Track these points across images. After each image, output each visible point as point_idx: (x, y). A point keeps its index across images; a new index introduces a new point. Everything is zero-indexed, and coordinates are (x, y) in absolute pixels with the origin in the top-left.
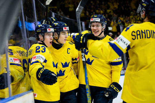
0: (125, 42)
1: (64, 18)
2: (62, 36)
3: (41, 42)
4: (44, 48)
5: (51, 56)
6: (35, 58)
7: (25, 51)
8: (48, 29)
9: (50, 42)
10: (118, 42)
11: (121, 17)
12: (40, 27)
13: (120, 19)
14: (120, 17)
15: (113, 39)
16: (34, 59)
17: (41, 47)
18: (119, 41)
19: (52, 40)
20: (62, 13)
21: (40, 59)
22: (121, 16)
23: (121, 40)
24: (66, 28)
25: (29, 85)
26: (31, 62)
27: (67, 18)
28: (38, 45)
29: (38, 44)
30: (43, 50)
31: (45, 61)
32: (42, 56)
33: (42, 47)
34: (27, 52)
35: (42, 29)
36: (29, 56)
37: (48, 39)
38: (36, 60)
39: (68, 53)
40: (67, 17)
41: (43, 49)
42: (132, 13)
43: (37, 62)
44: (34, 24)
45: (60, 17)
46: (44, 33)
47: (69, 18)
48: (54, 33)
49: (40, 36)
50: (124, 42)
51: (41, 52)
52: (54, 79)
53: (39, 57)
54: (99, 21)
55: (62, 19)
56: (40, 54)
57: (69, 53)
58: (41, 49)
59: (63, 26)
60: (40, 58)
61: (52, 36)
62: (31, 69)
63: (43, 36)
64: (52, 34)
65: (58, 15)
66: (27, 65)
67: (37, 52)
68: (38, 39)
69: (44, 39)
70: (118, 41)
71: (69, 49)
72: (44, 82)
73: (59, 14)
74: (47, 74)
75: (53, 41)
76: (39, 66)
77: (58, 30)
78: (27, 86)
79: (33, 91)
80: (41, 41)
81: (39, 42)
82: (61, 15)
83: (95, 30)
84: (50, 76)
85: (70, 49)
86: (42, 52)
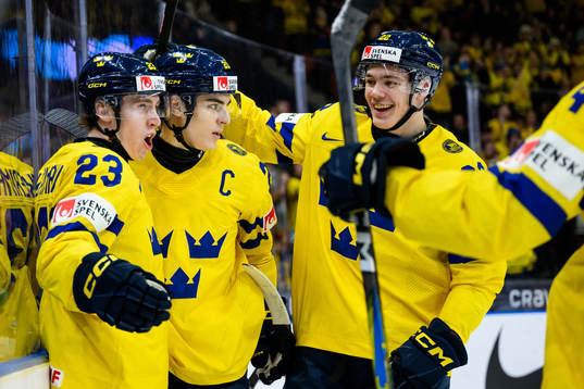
0: (572, 167)
1: (212, 33)
2: (205, 114)
3: (106, 138)
4: (113, 164)
5: (143, 203)
6: (69, 205)
7: (26, 171)
8: (138, 79)
9: (147, 140)
10: (542, 166)
11: (475, 47)
12: (101, 64)
13: (467, 53)
14: (470, 44)
15: (461, 144)
16: (65, 212)
17: (100, 161)
18: (545, 161)
19: (153, 131)
20: (205, 8)
21: (91, 213)
22: (476, 40)
23: (556, 155)
24: (225, 81)
25: (33, 329)
26: (52, 225)
27: (227, 34)
28: (87, 148)
29: (91, 144)
30: (111, 176)
31: (116, 226)
32: (104, 203)
33: (107, 159)
34: (34, 177)
35: (115, 78)
36: (44, 196)
37: (139, 122)
38: (72, 220)
39: (225, 191)
40: (228, 30)
41: (111, 169)
42: (526, 29)
43: (78, 227)
44: (75, 49)
45: (194, 25)
46: (120, 94)
47: (238, 33)
48: (167, 98)
49: (101, 109)
50: (569, 163)
51: (99, 181)
52: (158, 306)
53: (87, 206)
54: (396, 58)
55: (201, 34)
56: (96, 194)
57: (229, 193)
58: (102, 168)
59: (210, 70)
60: (93, 209)
61: (154, 111)
62: (47, 258)
63: (117, 111)
64: (156, 100)
65: (184, 17)
66: (24, 235)
67: (79, 180)
68: (93, 122)
69: (119, 122)
70: (540, 161)
71: (228, 175)
72: (112, 319)
73: (191, 13)
74: (126, 282)
75: (159, 132)
76: (83, 246)
77: (190, 86)
78: (22, 333)
79: (47, 359)
80: (107, 132)
81: (94, 134)
82: (200, 16)
83: (378, 100)
84: (139, 288)
85: (233, 176)
86: (106, 182)
